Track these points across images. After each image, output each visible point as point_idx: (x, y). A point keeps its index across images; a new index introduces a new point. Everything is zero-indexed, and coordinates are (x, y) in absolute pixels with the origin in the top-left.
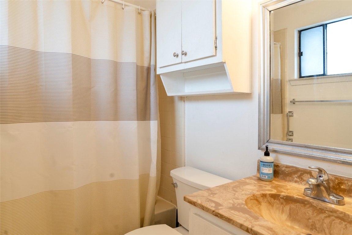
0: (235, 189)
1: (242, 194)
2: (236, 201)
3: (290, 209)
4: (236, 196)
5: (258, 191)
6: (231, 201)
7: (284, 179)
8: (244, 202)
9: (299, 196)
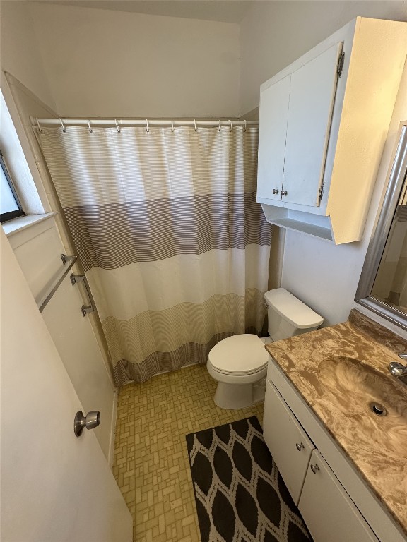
0: (315, 343)
1: (319, 354)
2: (310, 363)
3: (367, 376)
4: (312, 355)
5: (337, 352)
6: (305, 362)
7: (374, 338)
8: (317, 367)
9: (380, 368)
